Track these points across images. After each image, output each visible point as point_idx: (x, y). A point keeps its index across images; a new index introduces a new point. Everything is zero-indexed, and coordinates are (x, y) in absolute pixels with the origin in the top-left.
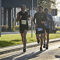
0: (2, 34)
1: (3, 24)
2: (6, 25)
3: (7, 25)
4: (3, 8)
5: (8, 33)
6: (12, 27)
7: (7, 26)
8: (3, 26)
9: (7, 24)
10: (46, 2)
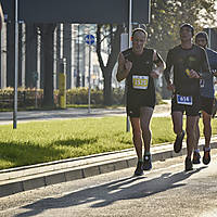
0: (20, 119)
1: (23, 81)
2: (35, 86)
3: (39, 85)
4: (24, 25)
5: (42, 113)
6: (56, 92)
7: (39, 90)
8: (23, 89)
9: (38, 82)
10: (180, 3)
